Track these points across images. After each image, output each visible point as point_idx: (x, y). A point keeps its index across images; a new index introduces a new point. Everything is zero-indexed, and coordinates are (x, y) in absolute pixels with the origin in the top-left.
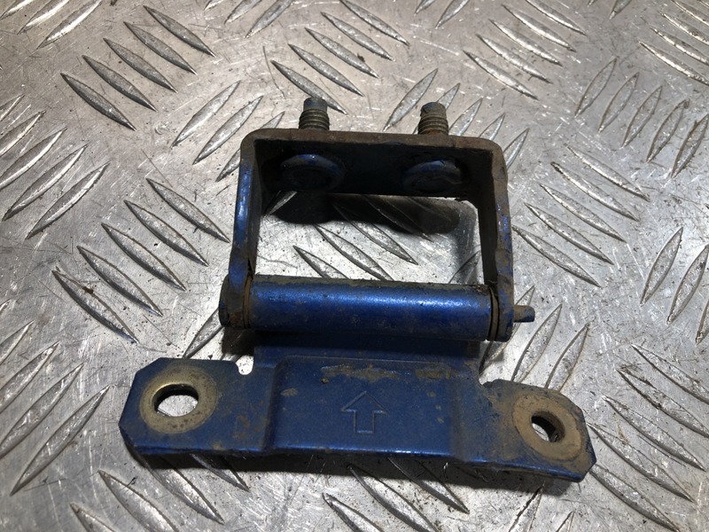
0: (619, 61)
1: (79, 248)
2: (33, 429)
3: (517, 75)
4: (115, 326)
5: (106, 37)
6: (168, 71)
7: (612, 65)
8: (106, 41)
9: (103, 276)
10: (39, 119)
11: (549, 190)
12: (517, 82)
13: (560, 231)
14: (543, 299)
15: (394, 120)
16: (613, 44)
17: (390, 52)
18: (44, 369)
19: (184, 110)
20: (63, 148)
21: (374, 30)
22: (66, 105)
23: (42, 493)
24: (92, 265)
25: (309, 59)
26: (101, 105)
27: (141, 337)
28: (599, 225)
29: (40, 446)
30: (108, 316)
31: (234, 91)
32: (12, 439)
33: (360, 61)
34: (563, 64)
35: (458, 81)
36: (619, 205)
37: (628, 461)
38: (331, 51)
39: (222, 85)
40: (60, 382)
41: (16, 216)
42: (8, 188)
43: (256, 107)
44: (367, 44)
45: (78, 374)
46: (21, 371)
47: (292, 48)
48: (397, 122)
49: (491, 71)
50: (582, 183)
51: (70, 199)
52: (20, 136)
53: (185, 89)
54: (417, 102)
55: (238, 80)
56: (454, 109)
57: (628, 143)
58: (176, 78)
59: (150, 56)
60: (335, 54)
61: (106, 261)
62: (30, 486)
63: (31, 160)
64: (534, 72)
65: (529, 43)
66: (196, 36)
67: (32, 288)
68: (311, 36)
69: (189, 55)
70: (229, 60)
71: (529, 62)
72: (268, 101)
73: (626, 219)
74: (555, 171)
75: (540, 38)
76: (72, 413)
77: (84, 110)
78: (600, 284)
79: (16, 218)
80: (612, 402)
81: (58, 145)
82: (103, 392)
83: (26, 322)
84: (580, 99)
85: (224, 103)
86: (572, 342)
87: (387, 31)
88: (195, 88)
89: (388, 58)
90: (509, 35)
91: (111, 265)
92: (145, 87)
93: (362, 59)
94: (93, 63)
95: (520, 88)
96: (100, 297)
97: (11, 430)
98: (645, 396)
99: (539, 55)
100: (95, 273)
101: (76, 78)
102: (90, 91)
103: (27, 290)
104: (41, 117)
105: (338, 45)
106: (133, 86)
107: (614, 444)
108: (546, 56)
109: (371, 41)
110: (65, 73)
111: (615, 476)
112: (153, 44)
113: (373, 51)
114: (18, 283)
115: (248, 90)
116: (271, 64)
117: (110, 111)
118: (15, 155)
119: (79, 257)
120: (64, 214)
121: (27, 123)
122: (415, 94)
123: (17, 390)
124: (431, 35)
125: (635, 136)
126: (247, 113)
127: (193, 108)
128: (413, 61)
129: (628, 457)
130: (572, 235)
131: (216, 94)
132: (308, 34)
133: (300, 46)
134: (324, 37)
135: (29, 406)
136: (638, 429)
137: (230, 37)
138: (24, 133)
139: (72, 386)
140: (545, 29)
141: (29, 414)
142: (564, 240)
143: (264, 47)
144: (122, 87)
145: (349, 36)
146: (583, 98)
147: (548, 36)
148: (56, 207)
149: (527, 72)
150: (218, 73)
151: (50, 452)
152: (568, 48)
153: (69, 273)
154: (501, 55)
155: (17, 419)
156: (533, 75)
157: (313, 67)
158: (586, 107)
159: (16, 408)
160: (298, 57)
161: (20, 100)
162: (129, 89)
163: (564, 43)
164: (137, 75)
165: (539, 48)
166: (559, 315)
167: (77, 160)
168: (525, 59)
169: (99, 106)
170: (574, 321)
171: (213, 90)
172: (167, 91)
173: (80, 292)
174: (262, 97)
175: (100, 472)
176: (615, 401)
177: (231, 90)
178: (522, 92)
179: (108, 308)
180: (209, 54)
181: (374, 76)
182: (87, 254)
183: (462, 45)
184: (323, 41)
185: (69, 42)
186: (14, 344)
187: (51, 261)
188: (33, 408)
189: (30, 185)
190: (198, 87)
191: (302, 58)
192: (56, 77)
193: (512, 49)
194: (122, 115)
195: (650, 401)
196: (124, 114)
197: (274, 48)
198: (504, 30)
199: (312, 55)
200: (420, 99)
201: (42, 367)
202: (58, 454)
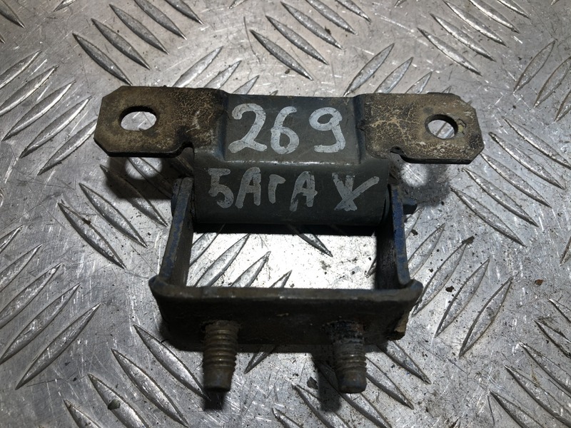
0: (557, 44)
1: (81, 185)
2: (37, 335)
3: (464, 52)
4: (107, 253)
5: (112, 4)
6: (161, 35)
7: (550, 46)
8: (112, 7)
9: (100, 211)
10: (53, 72)
11: (485, 157)
12: (464, 58)
13: (493, 194)
14: (473, 254)
15: (353, 87)
16: (553, 28)
17: (354, 27)
18: (48, 286)
19: (173, 70)
20: (71, 98)
21: (341, 6)
22: (75, 61)
23: (42, 390)
24: (91, 200)
25: (283, 30)
26: (105, 63)
27: (128, 264)
28: (528, 191)
29: (41, 351)
30: (102, 245)
31: (217, 56)
32: (19, 343)
33: (326, 33)
34: (507, 44)
35: (411, 55)
36: (548, 174)
37: (538, 402)
38: (302, 23)
39: (207, 49)
40: (60, 298)
41: (31, 154)
42: (25, 131)
43: (235, 70)
44: (334, 19)
45: (75, 291)
46: (29, 287)
47: (269, 19)
48: (355, 89)
49: (441, 47)
50: (516, 153)
51: (75, 143)
52: (37, 86)
53: (175, 52)
54: (374, 72)
55: (221, 45)
56: (407, 80)
57: (560, 118)
58: (169, 42)
59: (147, 21)
60: (306, 26)
61: (102, 197)
62: (32, 382)
63: (45, 107)
64: (480, 50)
65: (477, 23)
66: (187, 6)
67: (41, 217)
68: (285, 10)
69: (180, 21)
70: (214, 28)
71: (476, 40)
72: (245, 65)
73: (553, 187)
74: (492, 140)
75: (487, 18)
76: (69, 324)
77: (90, 66)
78: (524, 244)
79: (31, 156)
80: (528, 349)
81: (68, 96)
82: (94, 308)
83: (35, 245)
84: (519, 76)
85: (208, 66)
86: (496, 293)
87: (352, 8)
88: (184, 51)
89: (351, 32)
90: (460, 15)
91: (106, 201)
92: (141, 47)
93: (328, 31)
94: (99, 25)
95: (466, 64)
96: (96, 228)
97: (19, 335)
98: (558, 346)
99: (485, 35)
100: (93, 208)
101: (85, 38)
102: (96, 50)
103: (38, 218)
104: (55, 70)
105: (309, 18)
106: (132, 47)
107: (527, 385)
108: (492, 36)
109: (338, 16)
110: (76, 33)
111: (526, 414)
112: (151, 12)
113: (338, 25)
114: (30, 212)
115: (229, 55)
116: (249, 33)
117: (112, 68)
118: (32, 102)
119: (80, 192)
120: (69, 155)
121: (42, 76)
122: (374, 64)
123: (26, 301)
124: (391, 13)
125: (567, 112)
126: (227, 75)
127: (182, 68)
128: (373, 36)
129: (538, 398)
130: (503, 198)
131: (201, 57)
132: (283, 7)
133: (276, 18)
134: (297, 11)
135: (35, 316)
136: (549, 374)
137: (216, 7)
138: (40, 84)
139: (70, 301)
140: (492, 11)
141: (34, 323)
142: (496, 203)
143: (244, 18)
144: (123, 47)
145: (318, 10)
146: (522, 75)
147: (495, 17)
148: (63, 148)
149: (474, 50)
150: (204, 39)
151: (49, 355)
152: (512, 29)
153: (71, 206)
154: (451, 34)
155: (24, 326)
156: (479, 53)
157: (286, 37)
158: (525, 84)
159: (23, 318)
160: (273, 28)
161: (38, 55)
162: (128, 49)
163: (508, 25)
164: (136, 37)
165: (486, 28)
166: (486, 269)
167: (83, 109)
168: (472, 38)
169: (103, 64)
170: (499, 275)
171: (199, 54)
172: (160, 52)
173: (80, 223)
174: (240, 61)
175: (89, 375)
176: (531, 348)
177: (214, 54)
178: (467, 68)
179: (102, 238)
180: (197, 21)
181: (338, 47)
182: (87, 191)
183: (417, 23)
184: (296, 15)
185: (81, 7)
186: (24, 264)
187: (57, 194)
188: (37, 318)
189: (43, 128)
190: (187, 50)
191: (276, 28)
192: (68, 36)
193: (460, 28)
194: (122, 72)
195: (562, 351)
196: (123, 71)
197: (253, 18)
198: (455, 11)
199: (286, 26)
200: (377, 70)
201: (46, 284)
202: (55, 357)
